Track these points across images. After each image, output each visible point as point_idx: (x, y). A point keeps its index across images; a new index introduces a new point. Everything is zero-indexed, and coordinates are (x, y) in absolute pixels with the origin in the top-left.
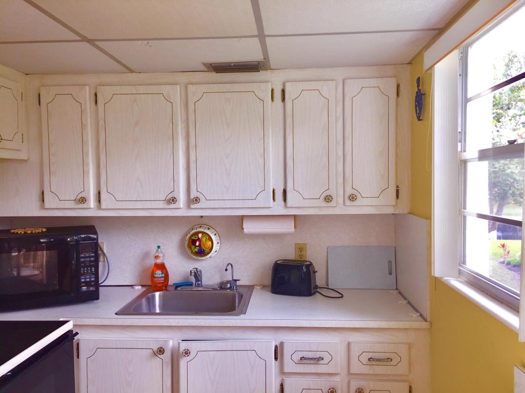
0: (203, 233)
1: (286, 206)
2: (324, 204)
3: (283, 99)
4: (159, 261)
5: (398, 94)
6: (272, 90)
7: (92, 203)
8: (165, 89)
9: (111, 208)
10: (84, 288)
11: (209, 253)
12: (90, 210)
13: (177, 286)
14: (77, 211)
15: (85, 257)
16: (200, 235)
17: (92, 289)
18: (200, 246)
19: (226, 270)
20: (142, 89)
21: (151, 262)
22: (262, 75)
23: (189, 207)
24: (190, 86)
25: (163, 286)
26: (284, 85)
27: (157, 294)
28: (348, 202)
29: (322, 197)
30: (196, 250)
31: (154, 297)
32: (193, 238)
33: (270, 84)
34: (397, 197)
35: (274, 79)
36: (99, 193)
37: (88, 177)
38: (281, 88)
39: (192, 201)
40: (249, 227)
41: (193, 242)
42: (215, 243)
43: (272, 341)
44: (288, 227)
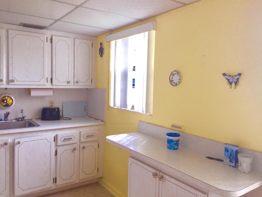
0: (8, 97)
1: (52, 84)
2: (67, 84)
3: (51, 42)
5: (92, 47)
6: (47, 38)
11: (11, 105)
16: (7, 98)
18: (6, 102)
19: (21, 112)
22: (43, 31)
23: (8, 83)
24: (9, 30)
26: (52, 36)
28: (75, 84)
29: (66, 82)
30: (5, 104)
32: (3, 99)
33: (46, 35)
34: (91, 82)
35: (48, 33)
38: (50, 37)
39: (9, 81)
40: (33, 93)
41: (3, 101)
42: (14, 101)
43: (53, 134)
44: (50, 93)
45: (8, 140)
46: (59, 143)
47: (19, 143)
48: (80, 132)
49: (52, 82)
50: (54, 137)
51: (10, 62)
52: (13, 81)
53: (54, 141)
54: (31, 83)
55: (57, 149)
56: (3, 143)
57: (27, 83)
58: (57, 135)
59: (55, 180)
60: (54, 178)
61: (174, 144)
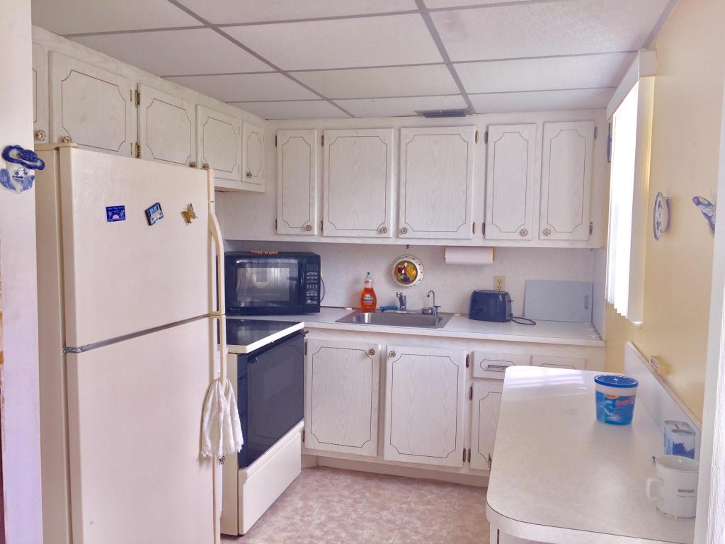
0: (409, 262)
1: (484, 238)
2: (520, 237)
3: (486, 141)
4: (369, 286)
5: (595, 137)
6: (477, 133)
7: (316, 231)
8: (380, 132)
9: (333, 234)
10: (309, 302)
11: (413, 281)
12: (314, 237)
13: (383, 309)
14: (305, 237)
15: (310, 276)
16: (406, 264)
17: (315, 302)
18: (405, 274)
19: (428, 296)
20: (362, 133)
21: (362, 287)
22: (467, 119)
23: (397, 237)
24: (402, 130)
25: (371, 308)
26: (487, 128)
27: (367, 314)
28: (543, 237)
29: (518, 231)
30: (402, 277)
31: (364, 316)
32: (400, 266)
33: (474, 127)
34: (591, 232)
35: (478, 122)
36: (322, 222)
37: (313, 208)
38: (485, 130)
39: (401, 231)
40: (451, 257)
41: (399, 270)
42: (419, 272)
43: (464, 351)
44: (486, 258)
45: (377, 345)
46: (478, 372)
47: (393, 354)
48: (532, 357)
49: (484, 233)
50: (467, 356)
51: (402, 193)
52: (405, 231)
53: (467, 366)
54: (440, 235)
55: (472, 384)
56: (367, 350)
57: (432, 235)
58: (473, 353)
59: (467, 456)
60: (464, 450)
61: (606, 406)
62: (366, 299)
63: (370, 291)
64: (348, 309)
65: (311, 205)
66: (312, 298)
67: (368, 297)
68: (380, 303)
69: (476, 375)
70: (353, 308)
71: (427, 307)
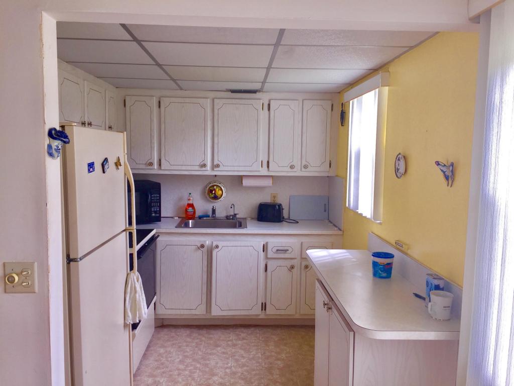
0: (217, 186)
1: (268, 170)
2: (290, 170)
3: (269, 109)
4: (191, 202)
5: (332, 110)
6: (263, 104)
7: (156, 166)
8: (201, 101)
9: (168, 168)
10: (153, 214)
11: (220, 198)
12: (155, 170)
13: (200, 217)
14: (148, 170)
15: (154, 197)
16: (215, 187)
17: (157, 215)
18: (215, 193)
19: (231, 207)
20: (187, 100)
21: (186, 203)
22: (258, 95)
23: (213, 169)
24: (215, 100)
25: (192, 217)
26: (270, 101)
27: (190, 221)
28: (303, 169)
29: (289, 166)
30: (213, 196)
31: (189, 223)
32: (211, 189)
33: (262, 100)
34: (330, 167)
35: (264, 97)
36: (160, 160)
37: (154, 151)
38: (268, 103)
39: (215, 166)
40: (246, 182)
41: (211, 191)
42: (224, 192)
43: (261, 242)
44: (268, 182)
45: (205, 241)
46: (270, 255)
47: (217, 247)
48: (302, 243)
49: (268, 167)
50: (264, 245)
51: (216, 142)
52: (218, 166)
53: (263, 251)
54: (241, 169)
55: (267, 262)
56: (199, 245)
57: (236, 169)
58: (267, 243)
59: (264, 307)
60: (262, 303)
61: (380, 269)
62: (189, 211)
63: (191, 205)
64: (176, 218)
65: (152, 148)
66: (155, 212)
67: (190, 209)
68: (198, 214)
69: (269, 256)
70: (179, 217)
71: (229, 214)
